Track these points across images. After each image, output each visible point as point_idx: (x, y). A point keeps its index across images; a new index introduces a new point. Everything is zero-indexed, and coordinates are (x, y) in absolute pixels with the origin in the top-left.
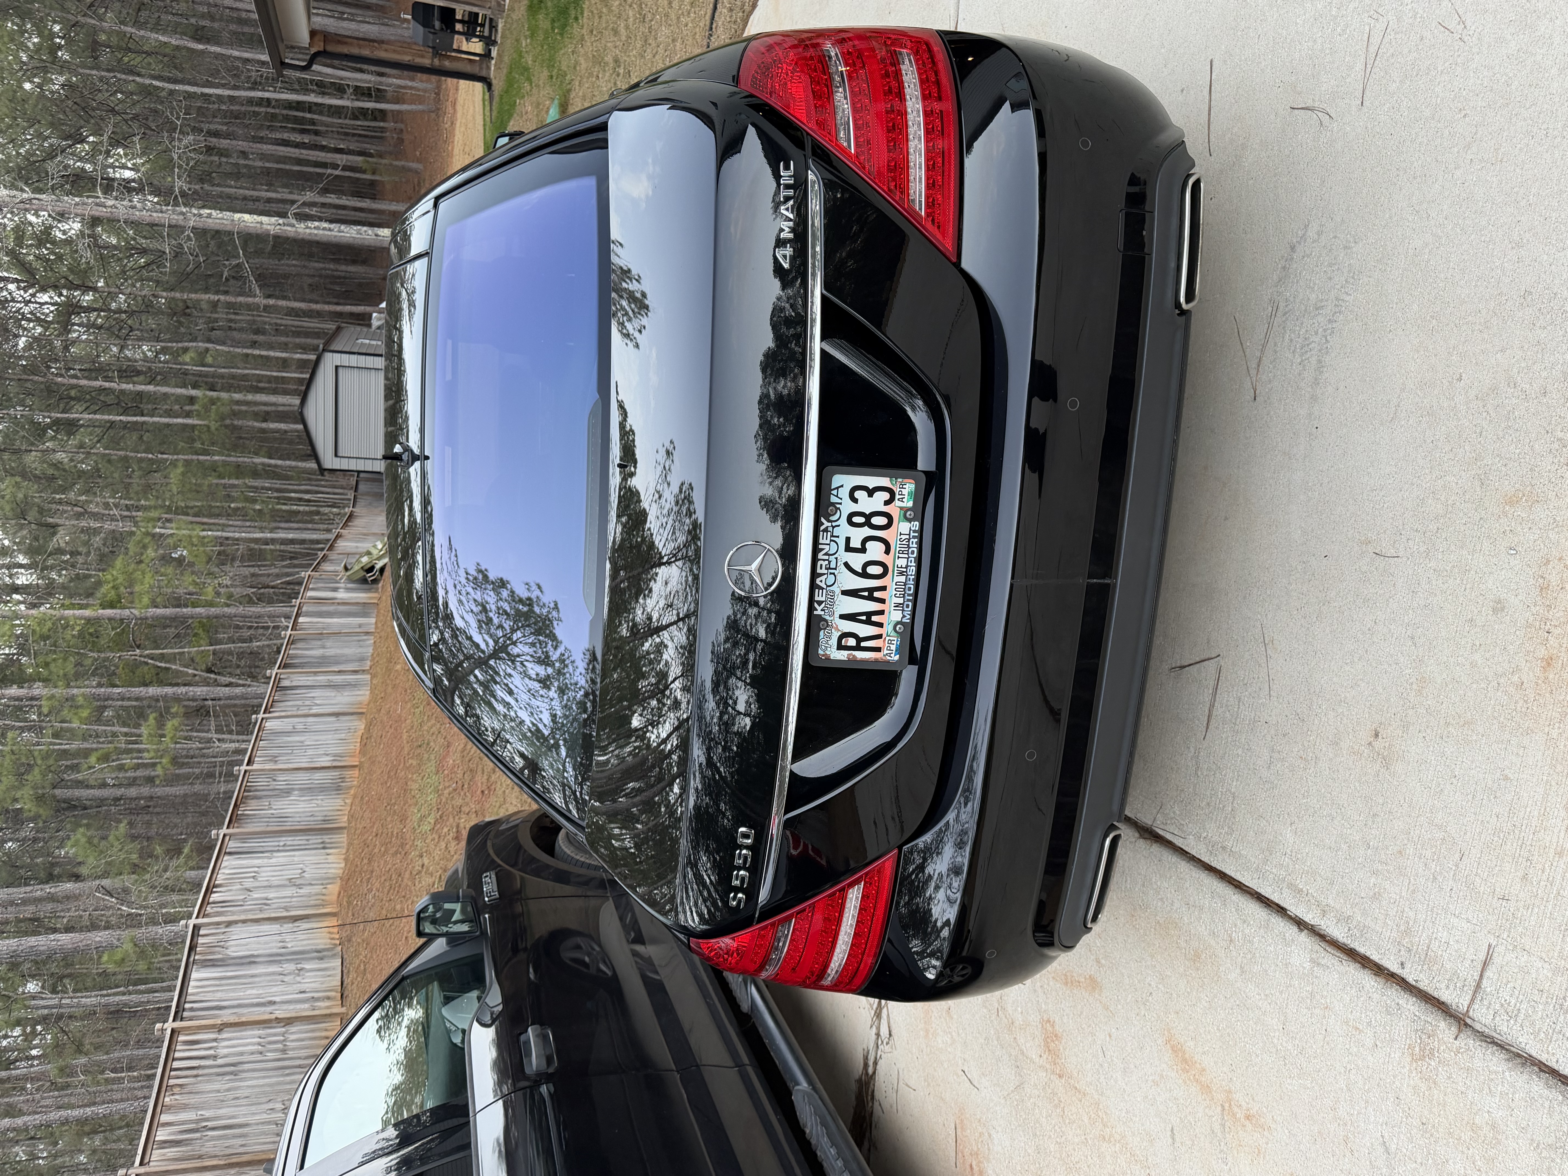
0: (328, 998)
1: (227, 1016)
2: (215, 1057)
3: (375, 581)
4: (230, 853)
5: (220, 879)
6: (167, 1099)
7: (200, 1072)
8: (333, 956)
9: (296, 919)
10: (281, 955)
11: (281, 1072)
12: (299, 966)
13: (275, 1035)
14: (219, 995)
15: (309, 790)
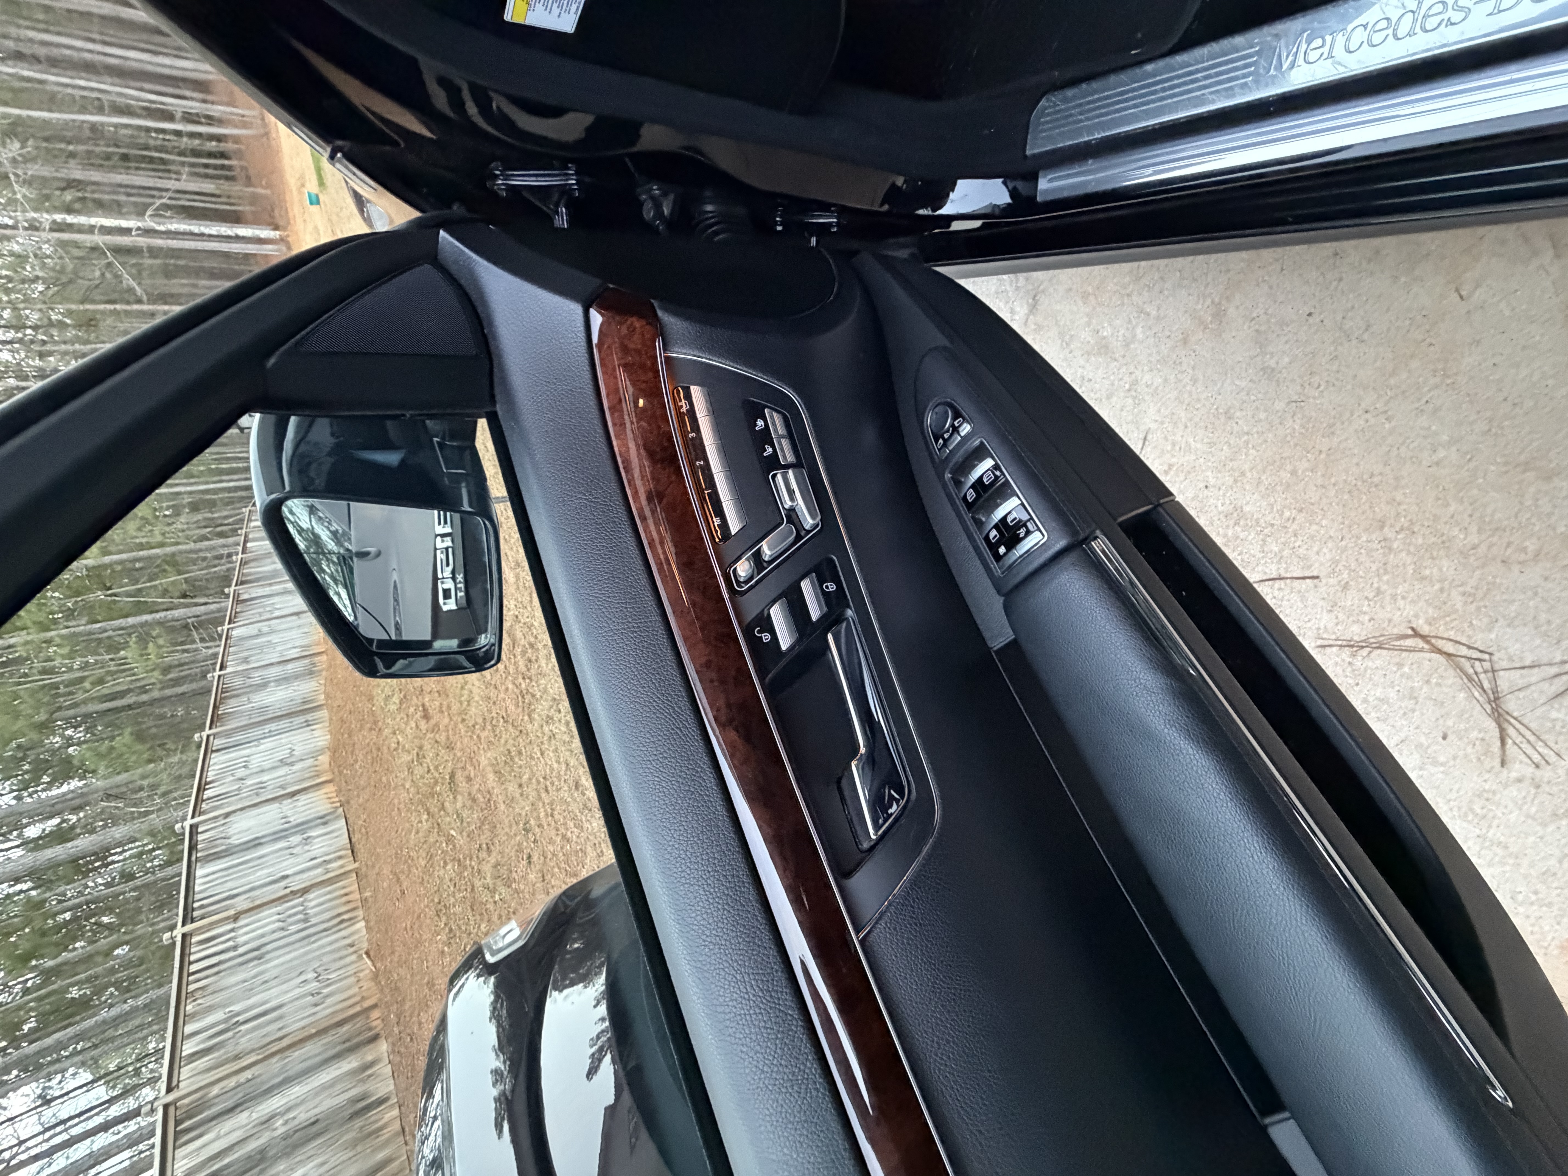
0: (340, 857)
1: (241, 903)
2: (235, 948)
4: (217, 751)
5: (211, 775)
6: (189, 1008)
7: (221, 967)
8: (337, 818)
9: (293, 794)
10: (286, 830)
11: (306, 941)
12: (305, 836)
13: (293, 907)
14: (230, 885)
15: (284, 680)
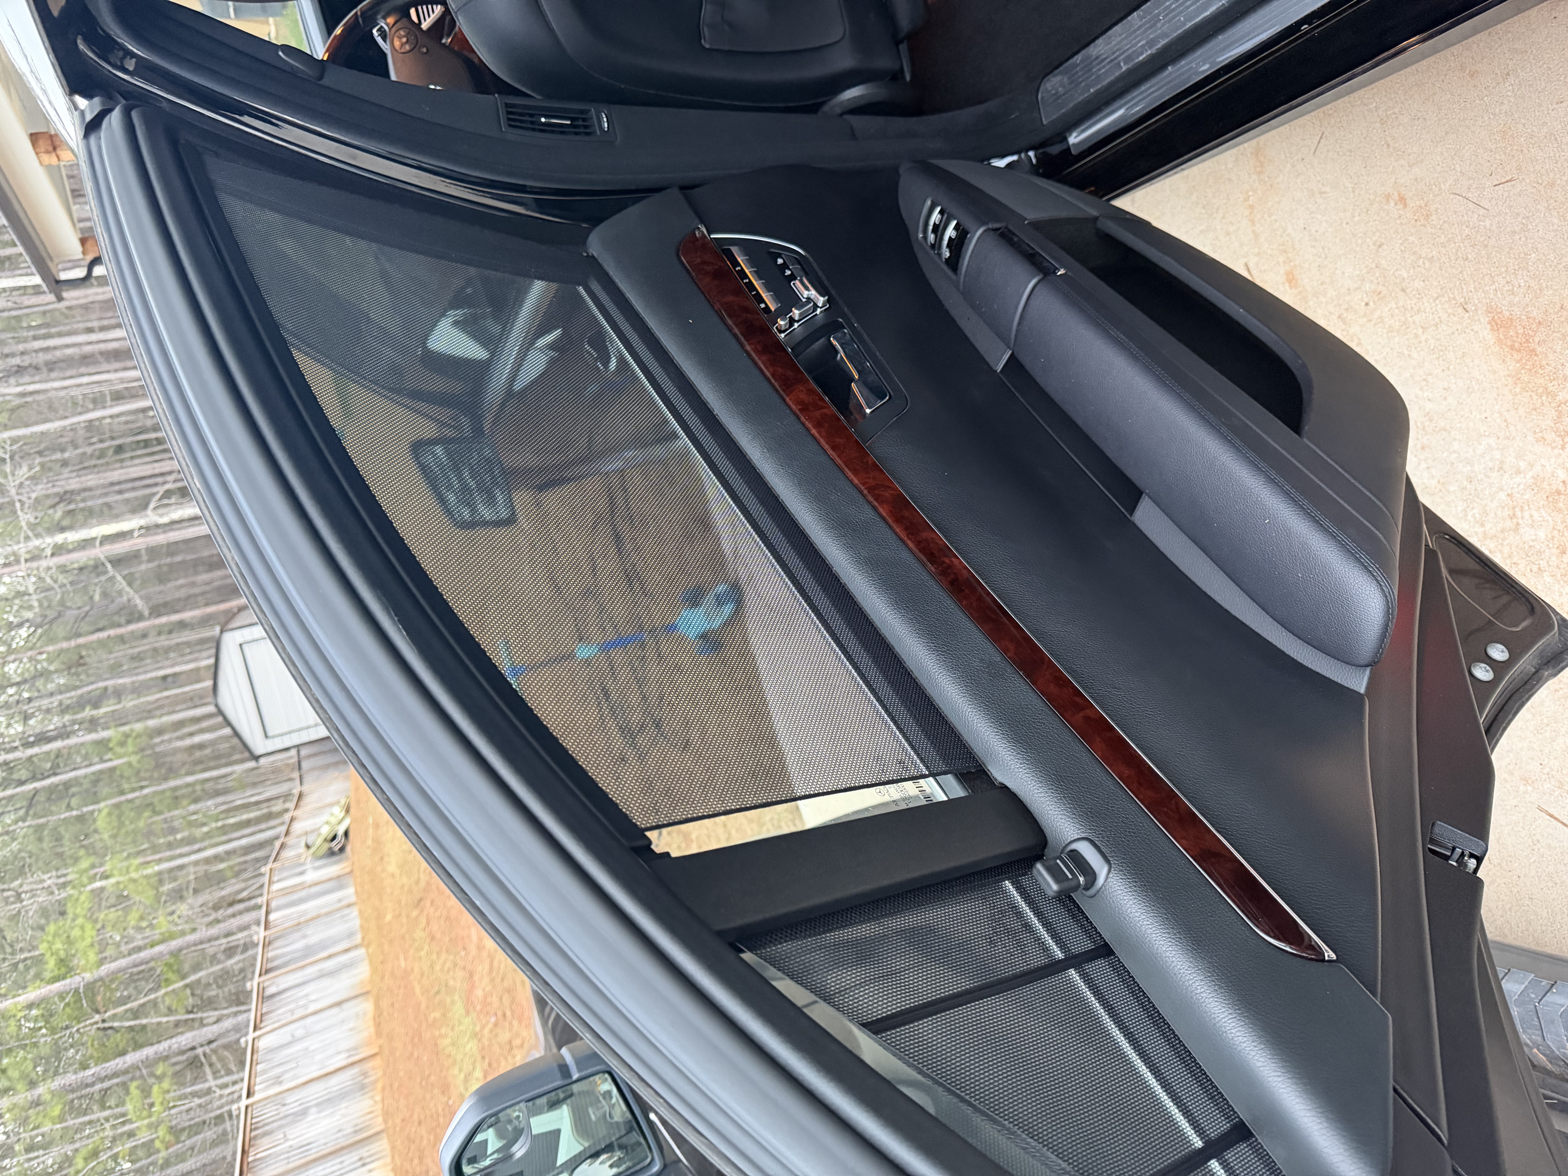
3: (342, 850)
15: (328, 1102)
